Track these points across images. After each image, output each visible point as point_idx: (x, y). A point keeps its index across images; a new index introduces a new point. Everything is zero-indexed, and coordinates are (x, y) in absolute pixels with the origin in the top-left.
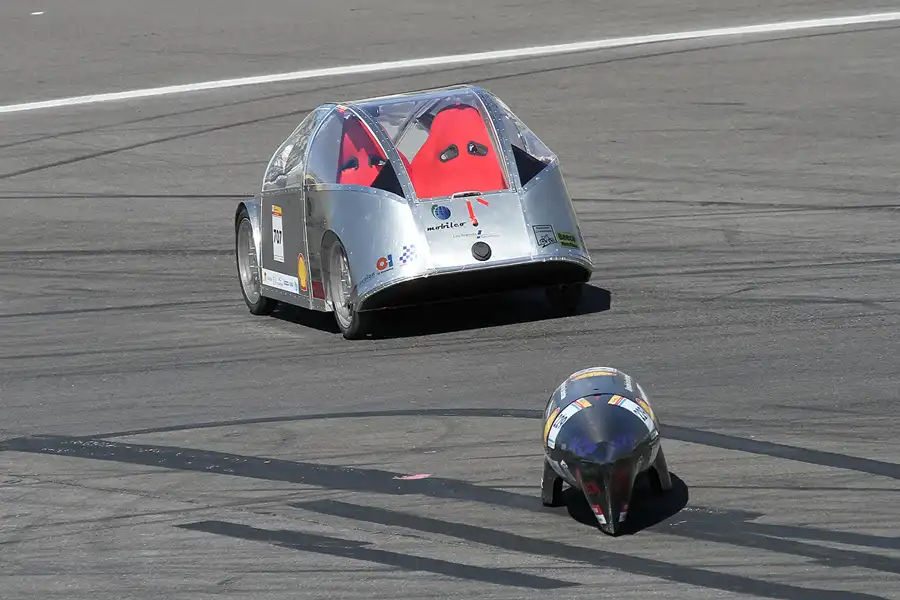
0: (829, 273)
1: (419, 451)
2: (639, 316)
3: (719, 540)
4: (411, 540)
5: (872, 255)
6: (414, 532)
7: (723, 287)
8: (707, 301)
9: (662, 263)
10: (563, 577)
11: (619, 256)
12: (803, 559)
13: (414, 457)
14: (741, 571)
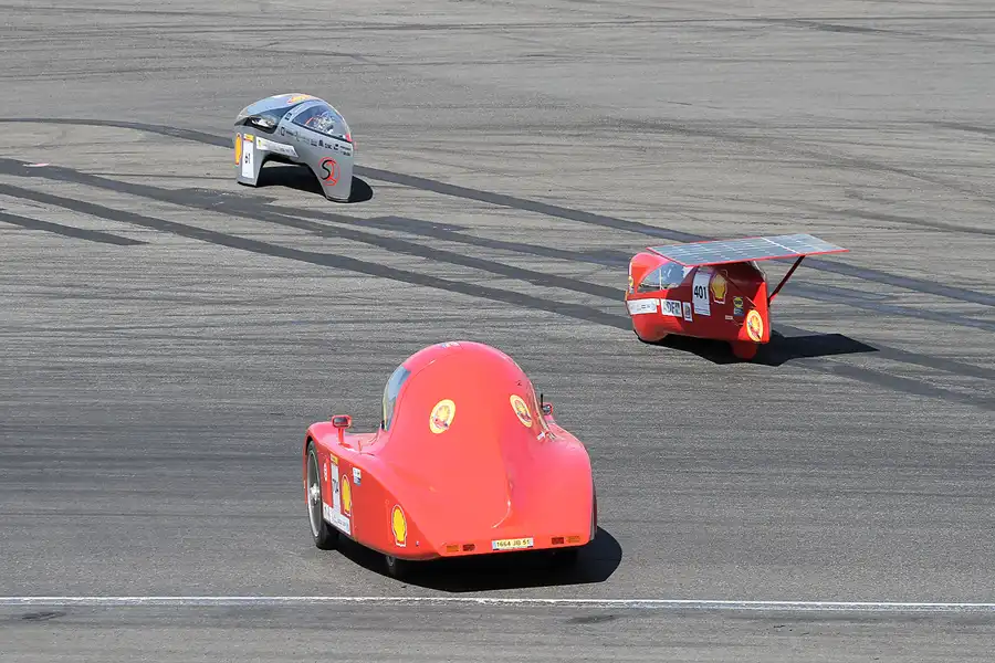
0: (330, 34)
1: (42, 147)
2: (198, 60)
3: (245, 216)
4: (34, 208)
5: (360, 23)
6: (36, 203)
7: (255, 41)
8: (245, 51)
9: (216, 24)
10: (137, 238)
11: (186, 18)
12: (303, 231)
13: (38, 151)
14: (258, 238)
